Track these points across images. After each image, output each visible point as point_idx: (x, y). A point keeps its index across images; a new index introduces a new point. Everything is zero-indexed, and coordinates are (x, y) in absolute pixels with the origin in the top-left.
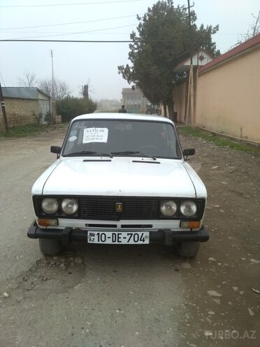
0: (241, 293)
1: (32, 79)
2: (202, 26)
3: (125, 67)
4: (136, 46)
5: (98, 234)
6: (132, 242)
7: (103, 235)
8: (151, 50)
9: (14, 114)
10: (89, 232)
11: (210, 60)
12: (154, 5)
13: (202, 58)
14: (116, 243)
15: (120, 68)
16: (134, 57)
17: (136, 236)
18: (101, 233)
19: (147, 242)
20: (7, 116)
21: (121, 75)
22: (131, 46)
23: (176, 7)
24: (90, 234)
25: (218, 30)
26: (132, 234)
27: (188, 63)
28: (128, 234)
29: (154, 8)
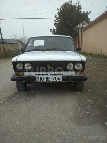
0: (102, 100)
1: (16, 36)
2: (84, 12)
3: (53, 29)
4: (57, 21)
5: (40, 77)
6: (55, 80)
7: (42, 78)
8: (63, 22)
9: (8, 50)
10: (36, 77)
11: (87, 24)
12: (64, 4)
13: (84, 24)
14: (48, 81)
15: (51, 30)
16: (56, 25)
17: (56, 78)
18: (41, 77)
19: (61, 80)
20: (5, 50)
21: (51, 32)
22: (55, 21)
23: (73, 5)
24: (37, 78)
25: (90, 13)
26: (54, 77)
27: (78, 26)
28: (53, 77)
29: (64, 5)
